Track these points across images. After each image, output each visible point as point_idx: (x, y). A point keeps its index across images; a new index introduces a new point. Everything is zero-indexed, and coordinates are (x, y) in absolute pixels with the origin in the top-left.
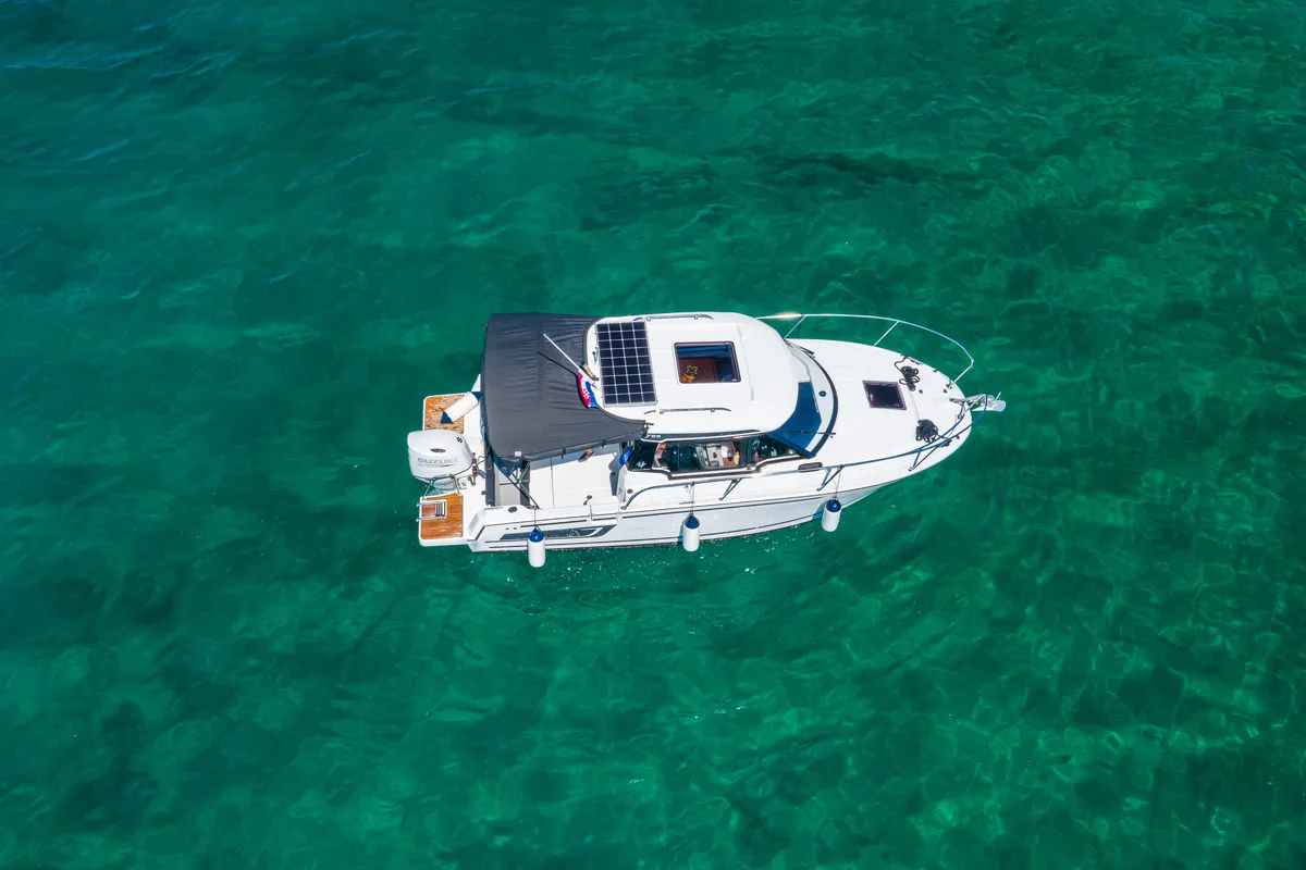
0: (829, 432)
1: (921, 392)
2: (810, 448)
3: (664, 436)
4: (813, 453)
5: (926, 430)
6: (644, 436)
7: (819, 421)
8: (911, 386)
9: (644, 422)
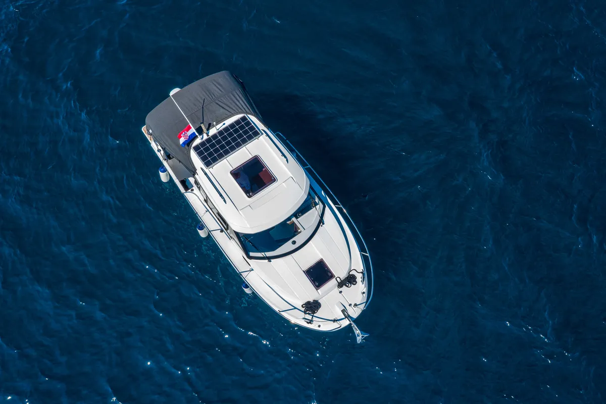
0: (269, 259)
1: (341, 292)
2: (252, 254)
4: (251, 258)
5: (312, 307)
7: (273, 250)
8: (341, 285)
9: (196, 170)
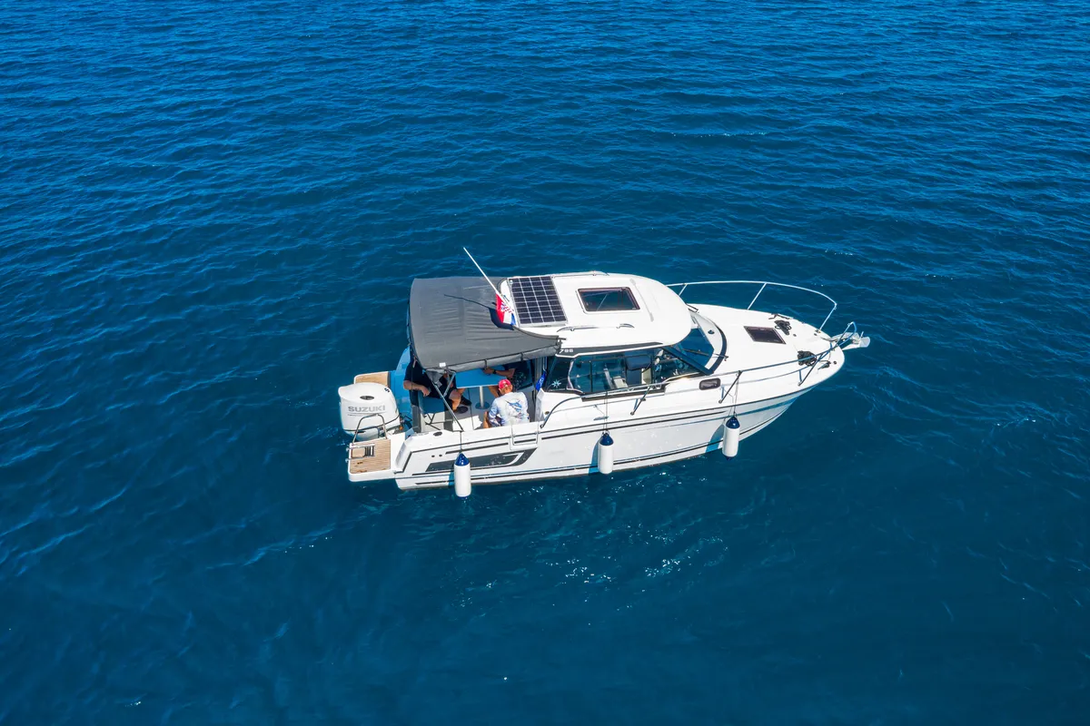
0: (722, 355)
1: (795, 335)
2: (708, 366)
3: (576, 350)
4: (712, 370)
5: (806, 357)
6: (559, 350)
7: (712, 350)
8: (786, 332)
9: (557, 338)
